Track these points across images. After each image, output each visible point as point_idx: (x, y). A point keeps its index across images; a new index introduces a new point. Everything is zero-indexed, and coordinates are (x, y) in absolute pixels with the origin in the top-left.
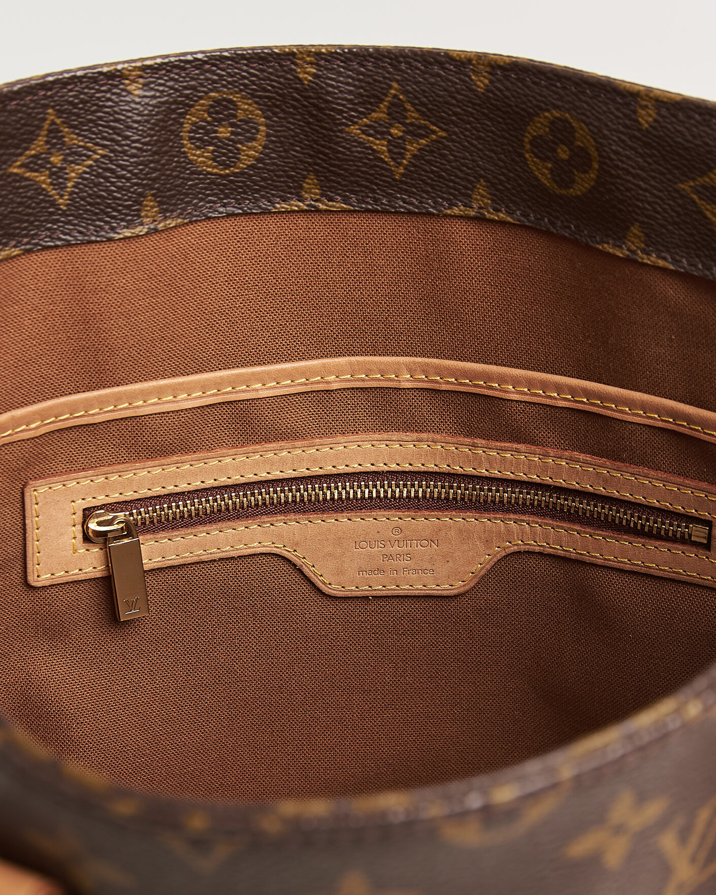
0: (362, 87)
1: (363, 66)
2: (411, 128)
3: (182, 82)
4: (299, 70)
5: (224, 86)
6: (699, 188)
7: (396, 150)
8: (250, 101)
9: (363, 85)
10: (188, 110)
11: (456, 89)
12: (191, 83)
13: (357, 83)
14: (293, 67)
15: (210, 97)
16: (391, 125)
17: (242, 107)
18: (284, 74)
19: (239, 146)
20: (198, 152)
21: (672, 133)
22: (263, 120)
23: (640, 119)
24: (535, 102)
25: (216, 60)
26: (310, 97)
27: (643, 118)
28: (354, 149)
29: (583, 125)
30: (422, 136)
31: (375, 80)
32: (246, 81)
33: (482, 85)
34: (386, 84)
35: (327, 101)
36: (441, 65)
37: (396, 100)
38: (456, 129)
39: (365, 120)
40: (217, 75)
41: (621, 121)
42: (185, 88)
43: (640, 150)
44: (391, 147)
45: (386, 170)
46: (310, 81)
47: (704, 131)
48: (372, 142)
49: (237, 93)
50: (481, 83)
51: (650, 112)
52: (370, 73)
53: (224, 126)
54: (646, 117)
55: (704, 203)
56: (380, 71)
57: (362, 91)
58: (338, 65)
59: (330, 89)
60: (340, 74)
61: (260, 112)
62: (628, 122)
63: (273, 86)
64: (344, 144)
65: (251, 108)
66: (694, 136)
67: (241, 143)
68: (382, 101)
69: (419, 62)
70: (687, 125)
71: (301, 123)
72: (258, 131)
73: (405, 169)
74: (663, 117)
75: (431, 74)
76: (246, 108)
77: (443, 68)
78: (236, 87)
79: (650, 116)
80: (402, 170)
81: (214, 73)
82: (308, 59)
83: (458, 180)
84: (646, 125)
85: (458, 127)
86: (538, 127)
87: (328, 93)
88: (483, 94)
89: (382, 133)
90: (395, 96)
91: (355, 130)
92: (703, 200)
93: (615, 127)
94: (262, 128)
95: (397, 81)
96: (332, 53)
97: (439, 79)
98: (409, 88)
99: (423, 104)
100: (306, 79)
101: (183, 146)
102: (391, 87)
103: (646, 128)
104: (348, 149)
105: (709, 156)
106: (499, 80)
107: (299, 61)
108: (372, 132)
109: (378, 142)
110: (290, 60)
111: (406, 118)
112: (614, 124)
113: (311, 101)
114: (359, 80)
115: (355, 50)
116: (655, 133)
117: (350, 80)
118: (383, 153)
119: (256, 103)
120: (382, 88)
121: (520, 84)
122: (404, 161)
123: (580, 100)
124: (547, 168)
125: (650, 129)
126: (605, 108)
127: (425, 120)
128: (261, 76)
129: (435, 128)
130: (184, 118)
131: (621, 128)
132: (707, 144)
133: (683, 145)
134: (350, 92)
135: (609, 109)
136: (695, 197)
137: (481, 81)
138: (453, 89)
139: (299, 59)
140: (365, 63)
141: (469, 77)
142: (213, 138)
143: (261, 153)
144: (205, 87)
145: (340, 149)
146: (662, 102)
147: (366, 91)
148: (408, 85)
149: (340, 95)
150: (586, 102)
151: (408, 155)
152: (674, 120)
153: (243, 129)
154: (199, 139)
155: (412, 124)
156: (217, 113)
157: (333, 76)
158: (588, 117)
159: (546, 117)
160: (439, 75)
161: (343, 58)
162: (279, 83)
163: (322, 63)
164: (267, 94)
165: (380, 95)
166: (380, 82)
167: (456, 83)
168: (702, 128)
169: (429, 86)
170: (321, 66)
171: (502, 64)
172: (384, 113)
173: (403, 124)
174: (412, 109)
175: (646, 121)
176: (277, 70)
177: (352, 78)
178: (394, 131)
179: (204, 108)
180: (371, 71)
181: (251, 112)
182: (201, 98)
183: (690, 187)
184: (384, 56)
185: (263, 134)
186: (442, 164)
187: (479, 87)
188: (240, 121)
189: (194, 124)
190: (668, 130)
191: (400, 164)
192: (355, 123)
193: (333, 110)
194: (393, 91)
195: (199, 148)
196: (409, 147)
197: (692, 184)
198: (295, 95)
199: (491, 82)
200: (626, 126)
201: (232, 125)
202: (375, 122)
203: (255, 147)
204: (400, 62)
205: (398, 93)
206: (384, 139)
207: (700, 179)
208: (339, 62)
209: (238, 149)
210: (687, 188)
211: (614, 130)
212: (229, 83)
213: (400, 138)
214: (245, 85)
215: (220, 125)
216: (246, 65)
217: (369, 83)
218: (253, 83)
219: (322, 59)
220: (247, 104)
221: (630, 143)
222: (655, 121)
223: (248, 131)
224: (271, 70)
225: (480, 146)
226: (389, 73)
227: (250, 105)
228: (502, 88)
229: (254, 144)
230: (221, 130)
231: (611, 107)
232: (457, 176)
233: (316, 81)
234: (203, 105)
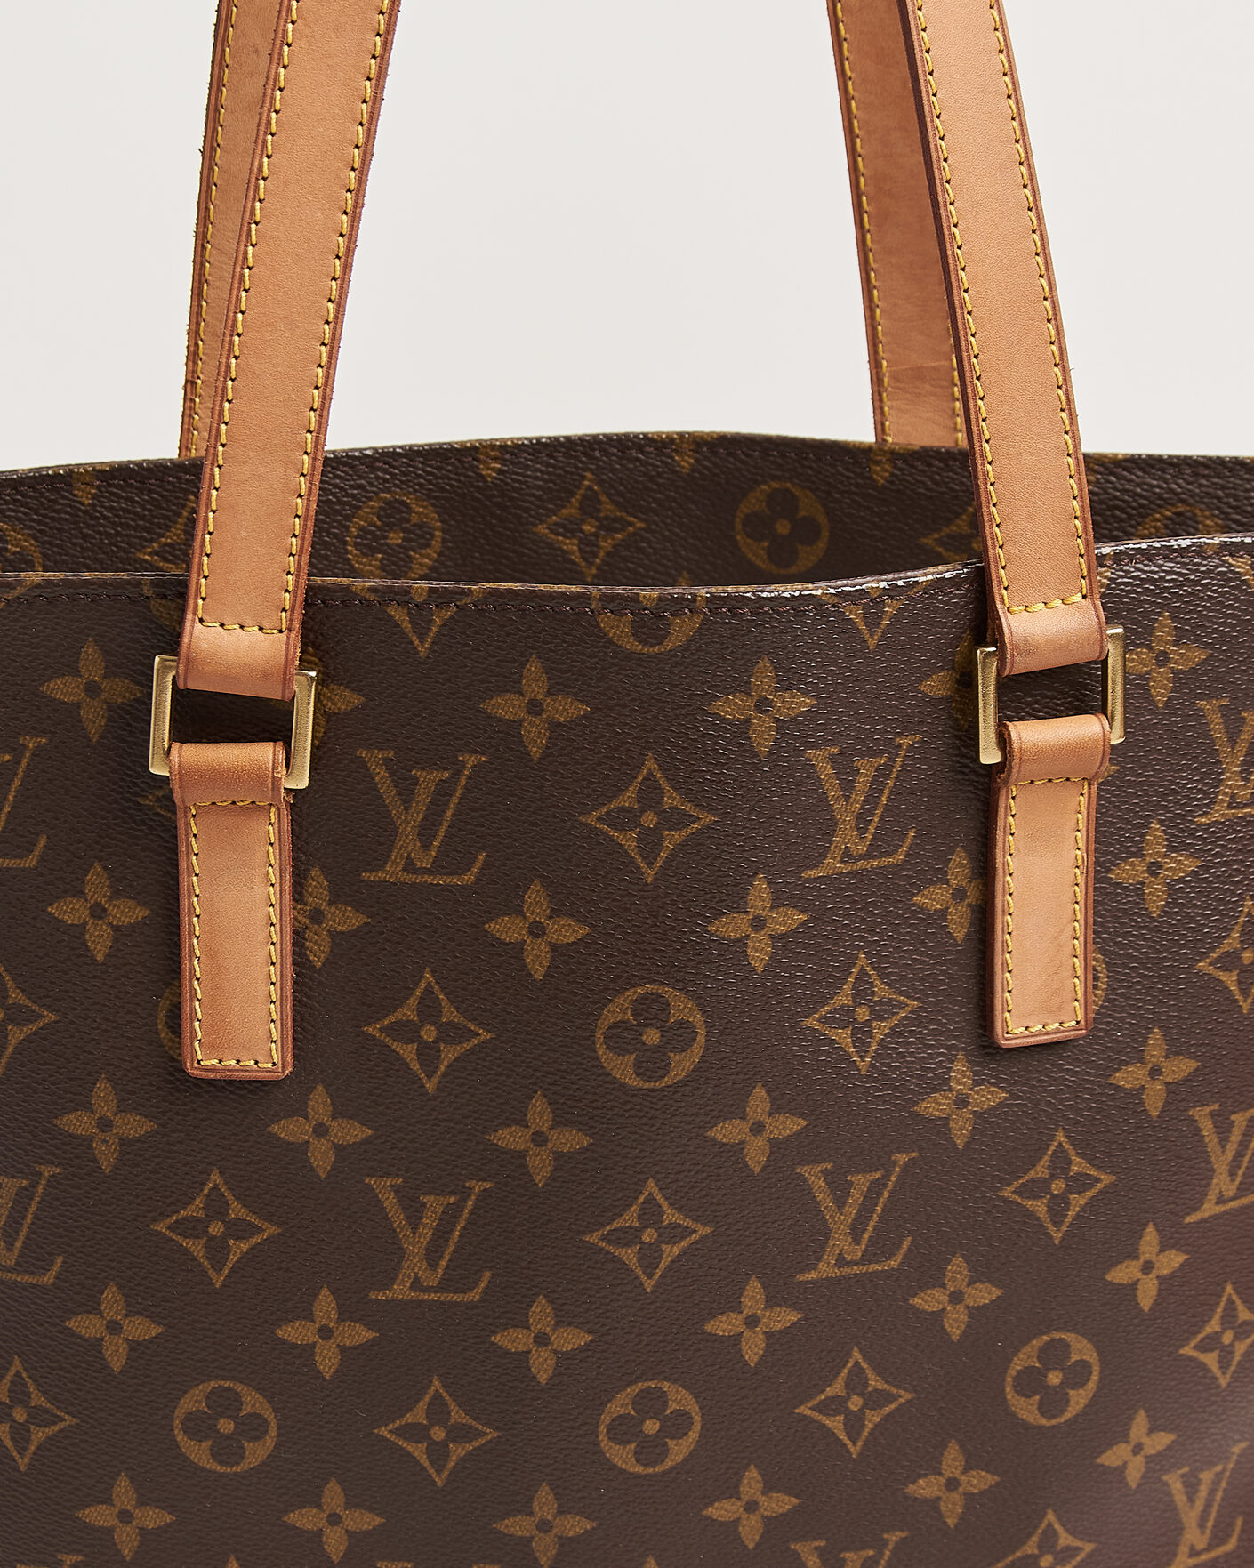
0: (551, 481)
1: (552, 457)
2: (605, 522)
3: (348, 480)
4: (481, 466)
5: (396, 486)
6: (945, 539)
7: (588, 549)
8: (425, 503)
9: (553, 478)
10: (354, 513)
11: (658, 472)
12: (358, 482)
13: (546, 476)
14: (475, 463)
15: (381, 498)
16: (583, 521)
17: (417, 509)
18: (463, 471)
19: (412, 553)
20: (364, 560)
21: (912, 484)
22: (439, 524)
23: (875, 476)
24: (749, 476)
25: (389, 457)
26: (493, 495)
27: (878, 475)
28: (542, 551)
29: (808, 492)
30: (617, 531)
31: (567, 472)
32: (422, 481)
33: (686, 465)
34: (578, 475)
35: (512, 499)
36: (641, 449)
37: (589, 492)
38: (656, 518)
39: (554, 518)
40: (390, 474)
41: (853, 481)
42: (351, 487)
43: (876, 509)
44: (582, 546)
45: (577, 572)
46: (495, 478)
47: (947, 477)
48: (562, 542)
49: (410, 493)
50: (685, 463)
51: (886, 466)
52: (561, 465)
53: (395, 532)
54: (881, 474)
55: (952, 554)
56: (572, 461)
57: (551, 485)
58: (525, 458)
59: (517, 485)
60: (527, 468)
61: (436, 516)
62: (860, 481)
63: (452, 486)
64: (531, 545)
65: (426, 511)
66: (937, 483)
67: (414, 550)
68: (572, 494)
69: (615, 447)
70: (929, 474)
71: (482, 526)
72: (433, 536)
73: (597, 569)
74: (901, 470)
75: (627, 459)
76: (421, 510)
77: (642, 453)
78: (411, 487)
79: (886, 471)
80: (594, 571)
81: (385, 472)
82: (492, 453)
83: (658, 576)
84: (882, 481)
85: (657, 515)
86: (754, 502)
87: (515, 489)
88: (688, 475)
89: (572, 531)
90: (589, 488)
91: (542, 529)
92: (950, 550)
93: (846, 489)
94: (437, 533)
95: (591, 470)
96: (518, 445)
97: (638, 464)
98: (605, 477)
99: (621, 495)
100: (490, 476)
101: (347, 552)
102: (584, 478)
103: (883, 485)
104: (535, 552)
105: (956, 502)
106: (706, 458)
107: (482, 457)
108: (561, 530)
109: (568, 541)
110: (471, 456)
111: (599, 511)
112: (845, 486)
113: (495, 500)
114: (549, 473)
115: (544, 440)
116: (894, 488)
117: (539, 474)
118: (573, 553)
119: (432, 505)
120: (574, 480)
121: (731, 460)
122: (598, 561)
123: (803, 466)
124: (763, 549)
125: (888, 485)
126: (833, 471)
127: (621, 511)
128: (439, 475)
129: (632, 519)
130: (351, 522)
131: (853, 489)
132: (952, 490)
133: (925, 495)
134: (539, 488)
135: (837, 470)
136: (940, 549)
137: (687, 462)
138: (654, 473)
139: (482, 454)
140: (555, 454)
141: (672, 458)
142: (382, 545)
143: (436, 561)
144: (376, 486)
145: (526, 551)
146: (898, 454)
147: (555, 484)
148: (603, 474)
149: (527, 491)
150: (811, 468)
151: (602, 554)
152: (913, 471)
153: (416, 535)
154: (365, 546)
155: (607, 518)
156: (389, 516)
157: (520, 471)
158: (813, 482)
159: (762, 491)
160: (638, 460)
161: (530, 450)
162: (459, 481)
163: (508, 457)
164: (445, 495)
165: (571, 487)
166: (572, 473)
167: (658, 467)
168: (945, 474)
169: (627, 472)
170: (506, 460)
171: (709, 439)
172: (575, 508)
173: (597, 519)
174: (608, 500)
175: (882, 477)
176: (457, 468)
177: (541, 472)
178: (586, 528)
179: (374, 510)
180: (562, 462)
181: (427, 516)
182: (370, 499)
183: (935, 540)
184: (577, 444)
185: (439, 539)
186: (639, 559)
187: (683, 467)
188: (415, 525)
189: (362, 529)
190: (908, 481)
191: (592, 564)
192: (542, 522)
193: (518, 507)
194: (586, 483)
195: (364, 555)
196: (602, 544)
197: (936, 536)
198: (477, 494)
199: (697, 460)
200: (857, 485)
201: (404, 530)
202: (565, 519)
203: (429, 554)
204: (594, 450)
205: (592, 484)
206: (574, 537)
207: (945, 529)
208: (526, 455)
209: (409, 557)
210: (931, 541)
211: (847, 492)
212: (402, 482)
213: (592, 534)
214: (420, 485)
215: (391, 529)
216: (422, 463)
217: (559, 475)
218: (430, 482)
219: (507, 452)
220: (422, 506)
221: (865, 503)
222: (892, 475)
223: (422, 537)
224: (450, 468)
225: (683, 534)
226: (581, 462)
227: (425, 507)
228: (711, 465)
229: (428, 551)
230: (391, 535)
231: (840, 468)
232: (656, 571)
233: (502, 477)
234: (372, 507)
